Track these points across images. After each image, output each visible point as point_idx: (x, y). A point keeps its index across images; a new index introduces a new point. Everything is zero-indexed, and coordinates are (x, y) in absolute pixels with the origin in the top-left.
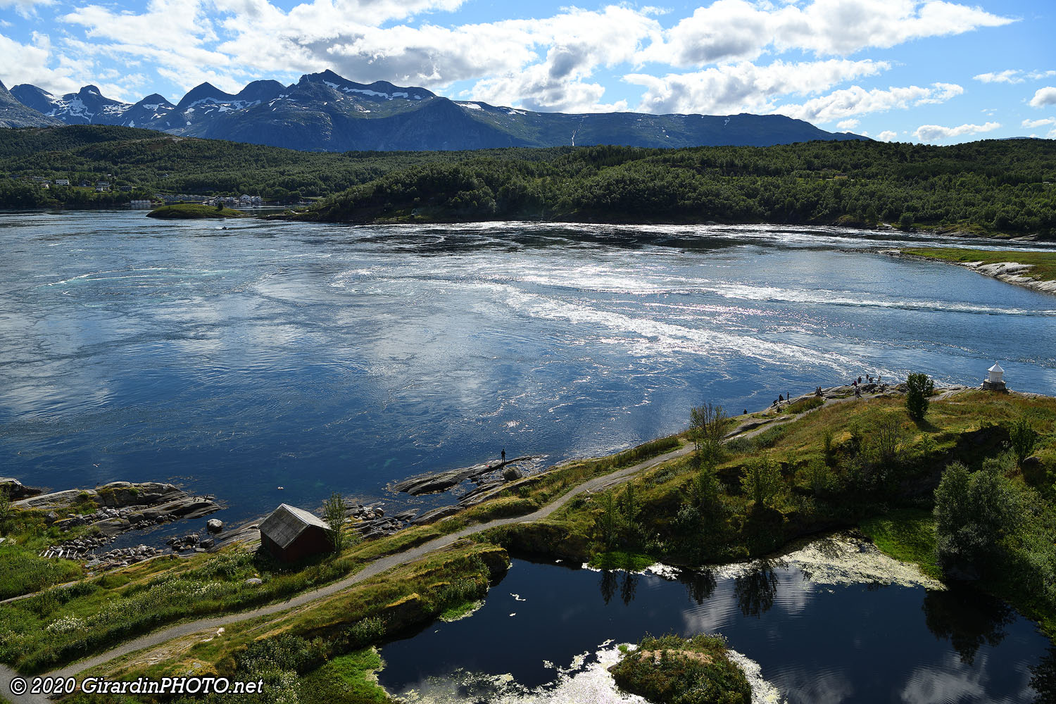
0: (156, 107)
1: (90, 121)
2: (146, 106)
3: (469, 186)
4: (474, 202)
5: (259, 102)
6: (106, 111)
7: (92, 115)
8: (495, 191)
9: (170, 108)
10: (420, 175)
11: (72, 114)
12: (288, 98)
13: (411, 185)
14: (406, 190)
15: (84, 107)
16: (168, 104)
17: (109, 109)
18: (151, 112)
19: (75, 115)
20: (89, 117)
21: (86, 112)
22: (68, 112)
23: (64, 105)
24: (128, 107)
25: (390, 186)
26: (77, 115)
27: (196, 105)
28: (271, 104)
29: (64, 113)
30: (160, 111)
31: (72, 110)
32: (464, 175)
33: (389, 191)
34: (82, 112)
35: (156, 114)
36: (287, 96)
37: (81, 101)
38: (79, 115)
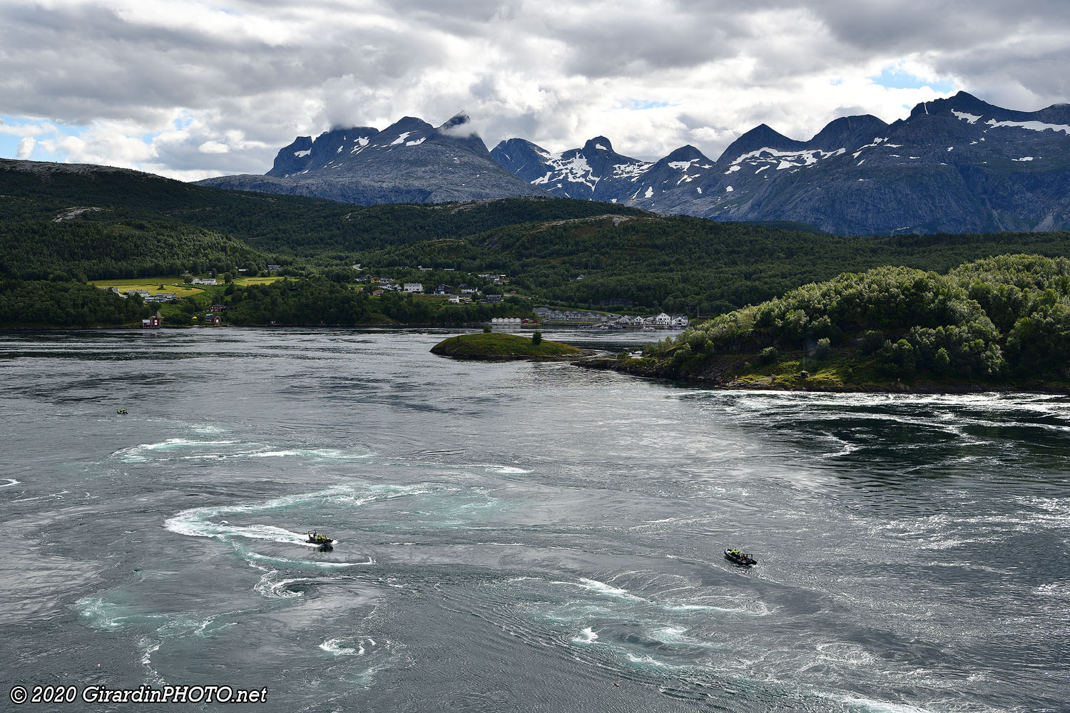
0: (686, 165)
1: (593, 188)
2: (673, 165)
3: (945, 316)
4: (942, 350)
5: (842, 151)
6: (617, 174)
7: (597, 179)
8: (1005, 326)
9: (707, 167)
10: (846, 293)
11: (571, 179)
12: (888, 142)
13: (822, 312)
14: (810, 321)
15: (588, 168)
16: (704, 160)
17: (622, 170)
18: (679, 172)
19: (574, 181)
20: (593, 182)
21: (590, 176)
22: (567, 176)
23: (562, 167)
24: (646, 167)
25: (784, 314)
26: (577, 180)
27: (744, 160)
28: (856, 155)
29: (561, 177)
30: (691, 171)
31: (572, 173)
32: (936, 295)
33: (779, 323)
34: (584, 176)
35: (686, 177)
36: (886, 139)
37: (584, 160)
38: (580, 180)
